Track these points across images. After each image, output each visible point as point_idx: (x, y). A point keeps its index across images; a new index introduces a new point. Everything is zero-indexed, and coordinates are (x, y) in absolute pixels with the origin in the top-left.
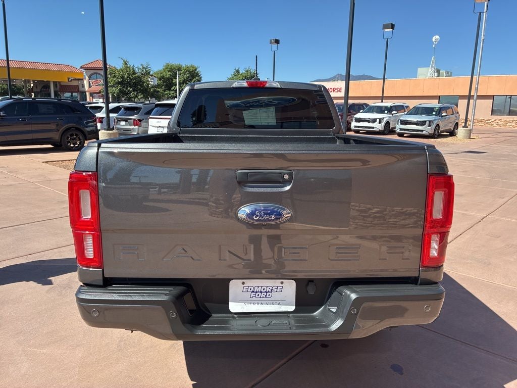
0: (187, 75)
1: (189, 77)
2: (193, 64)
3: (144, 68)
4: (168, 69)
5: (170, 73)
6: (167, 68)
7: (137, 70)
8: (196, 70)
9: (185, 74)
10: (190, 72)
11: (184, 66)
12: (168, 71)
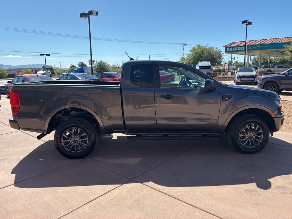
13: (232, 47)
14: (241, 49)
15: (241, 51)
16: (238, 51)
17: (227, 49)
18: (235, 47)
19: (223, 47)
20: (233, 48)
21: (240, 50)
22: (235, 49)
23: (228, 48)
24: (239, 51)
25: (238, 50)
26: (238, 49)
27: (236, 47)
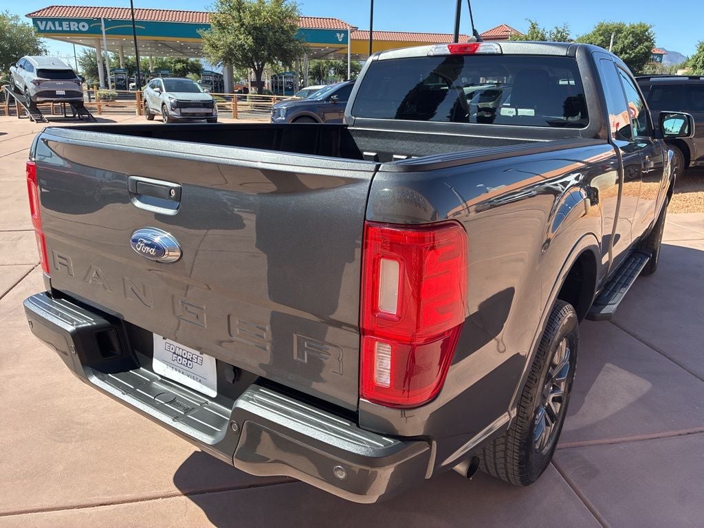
0: (631, 39)
1: (632, 42)
2: (643, 22)
3: (559, 32)
4: (600, 32)
5: (602, 37)
6: (599, 30)
7: (547, 36)
8: (647, 30)
9: (626, 39)
10: (635, 34)
11: (628, 25)
12: (600, 35)
13: (53, 20)
14: (78, 27)
15: (80, 32)
16: (70, 32)
17: (39, 23)
18: (61, 20)
19: (26, 16)
20: (57, 23)
21: (77, 29)
22: (61, 25)
23: (42, 20)
24: (74, 32)
25: (72, 29)
26: (70, 27)
27: (65, 20)
